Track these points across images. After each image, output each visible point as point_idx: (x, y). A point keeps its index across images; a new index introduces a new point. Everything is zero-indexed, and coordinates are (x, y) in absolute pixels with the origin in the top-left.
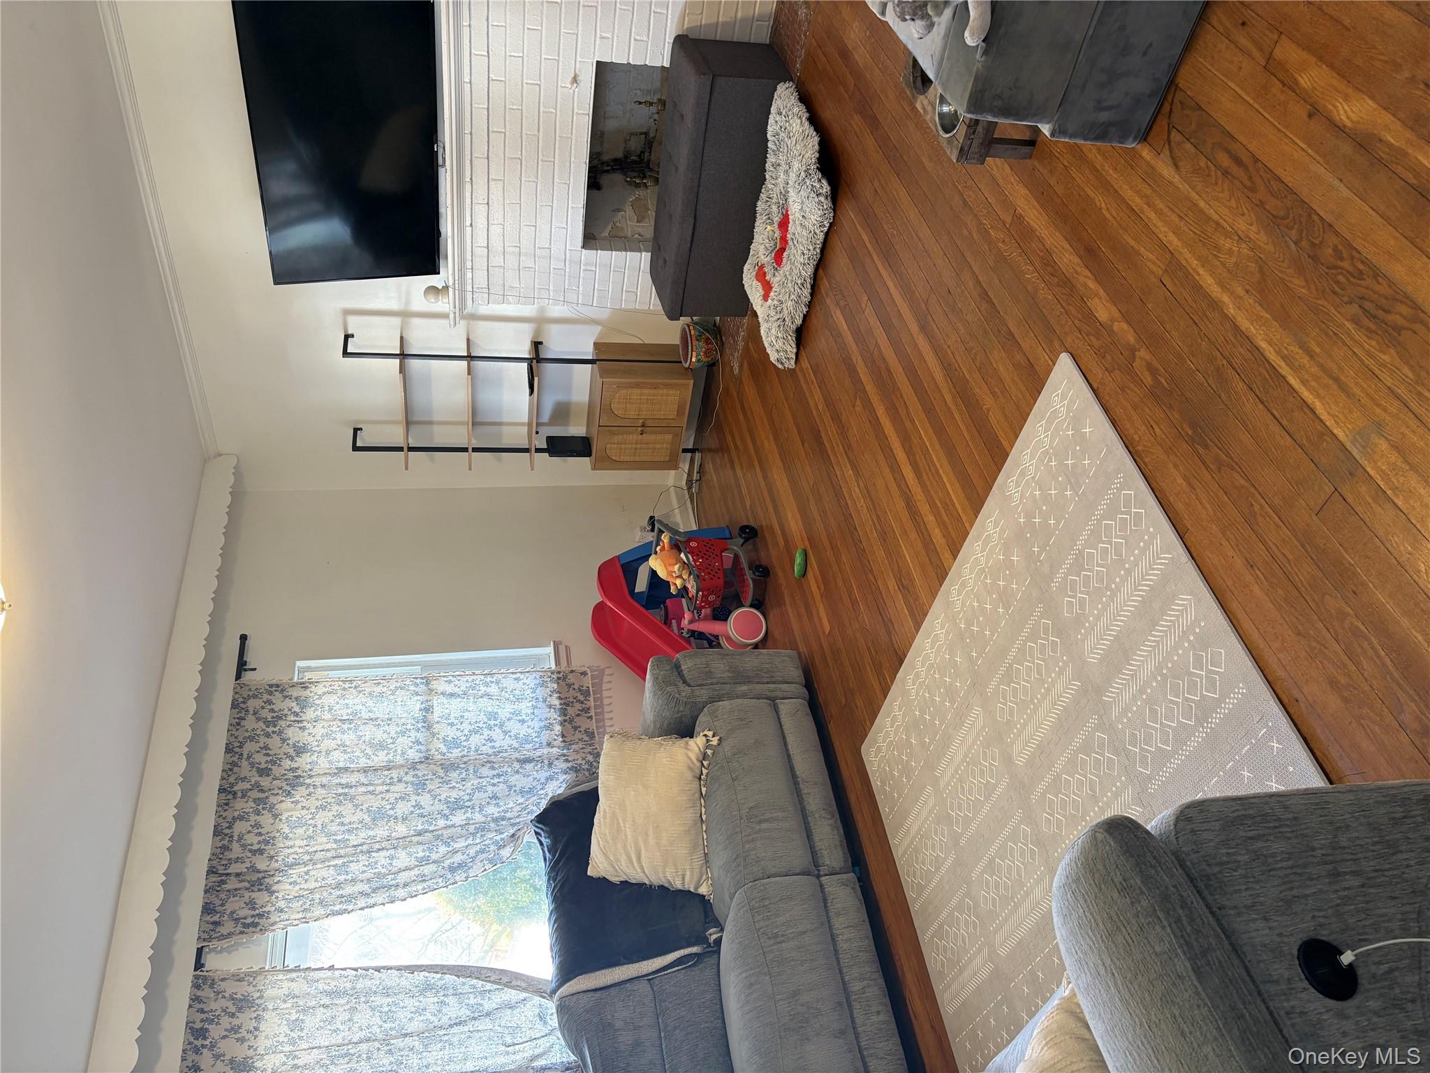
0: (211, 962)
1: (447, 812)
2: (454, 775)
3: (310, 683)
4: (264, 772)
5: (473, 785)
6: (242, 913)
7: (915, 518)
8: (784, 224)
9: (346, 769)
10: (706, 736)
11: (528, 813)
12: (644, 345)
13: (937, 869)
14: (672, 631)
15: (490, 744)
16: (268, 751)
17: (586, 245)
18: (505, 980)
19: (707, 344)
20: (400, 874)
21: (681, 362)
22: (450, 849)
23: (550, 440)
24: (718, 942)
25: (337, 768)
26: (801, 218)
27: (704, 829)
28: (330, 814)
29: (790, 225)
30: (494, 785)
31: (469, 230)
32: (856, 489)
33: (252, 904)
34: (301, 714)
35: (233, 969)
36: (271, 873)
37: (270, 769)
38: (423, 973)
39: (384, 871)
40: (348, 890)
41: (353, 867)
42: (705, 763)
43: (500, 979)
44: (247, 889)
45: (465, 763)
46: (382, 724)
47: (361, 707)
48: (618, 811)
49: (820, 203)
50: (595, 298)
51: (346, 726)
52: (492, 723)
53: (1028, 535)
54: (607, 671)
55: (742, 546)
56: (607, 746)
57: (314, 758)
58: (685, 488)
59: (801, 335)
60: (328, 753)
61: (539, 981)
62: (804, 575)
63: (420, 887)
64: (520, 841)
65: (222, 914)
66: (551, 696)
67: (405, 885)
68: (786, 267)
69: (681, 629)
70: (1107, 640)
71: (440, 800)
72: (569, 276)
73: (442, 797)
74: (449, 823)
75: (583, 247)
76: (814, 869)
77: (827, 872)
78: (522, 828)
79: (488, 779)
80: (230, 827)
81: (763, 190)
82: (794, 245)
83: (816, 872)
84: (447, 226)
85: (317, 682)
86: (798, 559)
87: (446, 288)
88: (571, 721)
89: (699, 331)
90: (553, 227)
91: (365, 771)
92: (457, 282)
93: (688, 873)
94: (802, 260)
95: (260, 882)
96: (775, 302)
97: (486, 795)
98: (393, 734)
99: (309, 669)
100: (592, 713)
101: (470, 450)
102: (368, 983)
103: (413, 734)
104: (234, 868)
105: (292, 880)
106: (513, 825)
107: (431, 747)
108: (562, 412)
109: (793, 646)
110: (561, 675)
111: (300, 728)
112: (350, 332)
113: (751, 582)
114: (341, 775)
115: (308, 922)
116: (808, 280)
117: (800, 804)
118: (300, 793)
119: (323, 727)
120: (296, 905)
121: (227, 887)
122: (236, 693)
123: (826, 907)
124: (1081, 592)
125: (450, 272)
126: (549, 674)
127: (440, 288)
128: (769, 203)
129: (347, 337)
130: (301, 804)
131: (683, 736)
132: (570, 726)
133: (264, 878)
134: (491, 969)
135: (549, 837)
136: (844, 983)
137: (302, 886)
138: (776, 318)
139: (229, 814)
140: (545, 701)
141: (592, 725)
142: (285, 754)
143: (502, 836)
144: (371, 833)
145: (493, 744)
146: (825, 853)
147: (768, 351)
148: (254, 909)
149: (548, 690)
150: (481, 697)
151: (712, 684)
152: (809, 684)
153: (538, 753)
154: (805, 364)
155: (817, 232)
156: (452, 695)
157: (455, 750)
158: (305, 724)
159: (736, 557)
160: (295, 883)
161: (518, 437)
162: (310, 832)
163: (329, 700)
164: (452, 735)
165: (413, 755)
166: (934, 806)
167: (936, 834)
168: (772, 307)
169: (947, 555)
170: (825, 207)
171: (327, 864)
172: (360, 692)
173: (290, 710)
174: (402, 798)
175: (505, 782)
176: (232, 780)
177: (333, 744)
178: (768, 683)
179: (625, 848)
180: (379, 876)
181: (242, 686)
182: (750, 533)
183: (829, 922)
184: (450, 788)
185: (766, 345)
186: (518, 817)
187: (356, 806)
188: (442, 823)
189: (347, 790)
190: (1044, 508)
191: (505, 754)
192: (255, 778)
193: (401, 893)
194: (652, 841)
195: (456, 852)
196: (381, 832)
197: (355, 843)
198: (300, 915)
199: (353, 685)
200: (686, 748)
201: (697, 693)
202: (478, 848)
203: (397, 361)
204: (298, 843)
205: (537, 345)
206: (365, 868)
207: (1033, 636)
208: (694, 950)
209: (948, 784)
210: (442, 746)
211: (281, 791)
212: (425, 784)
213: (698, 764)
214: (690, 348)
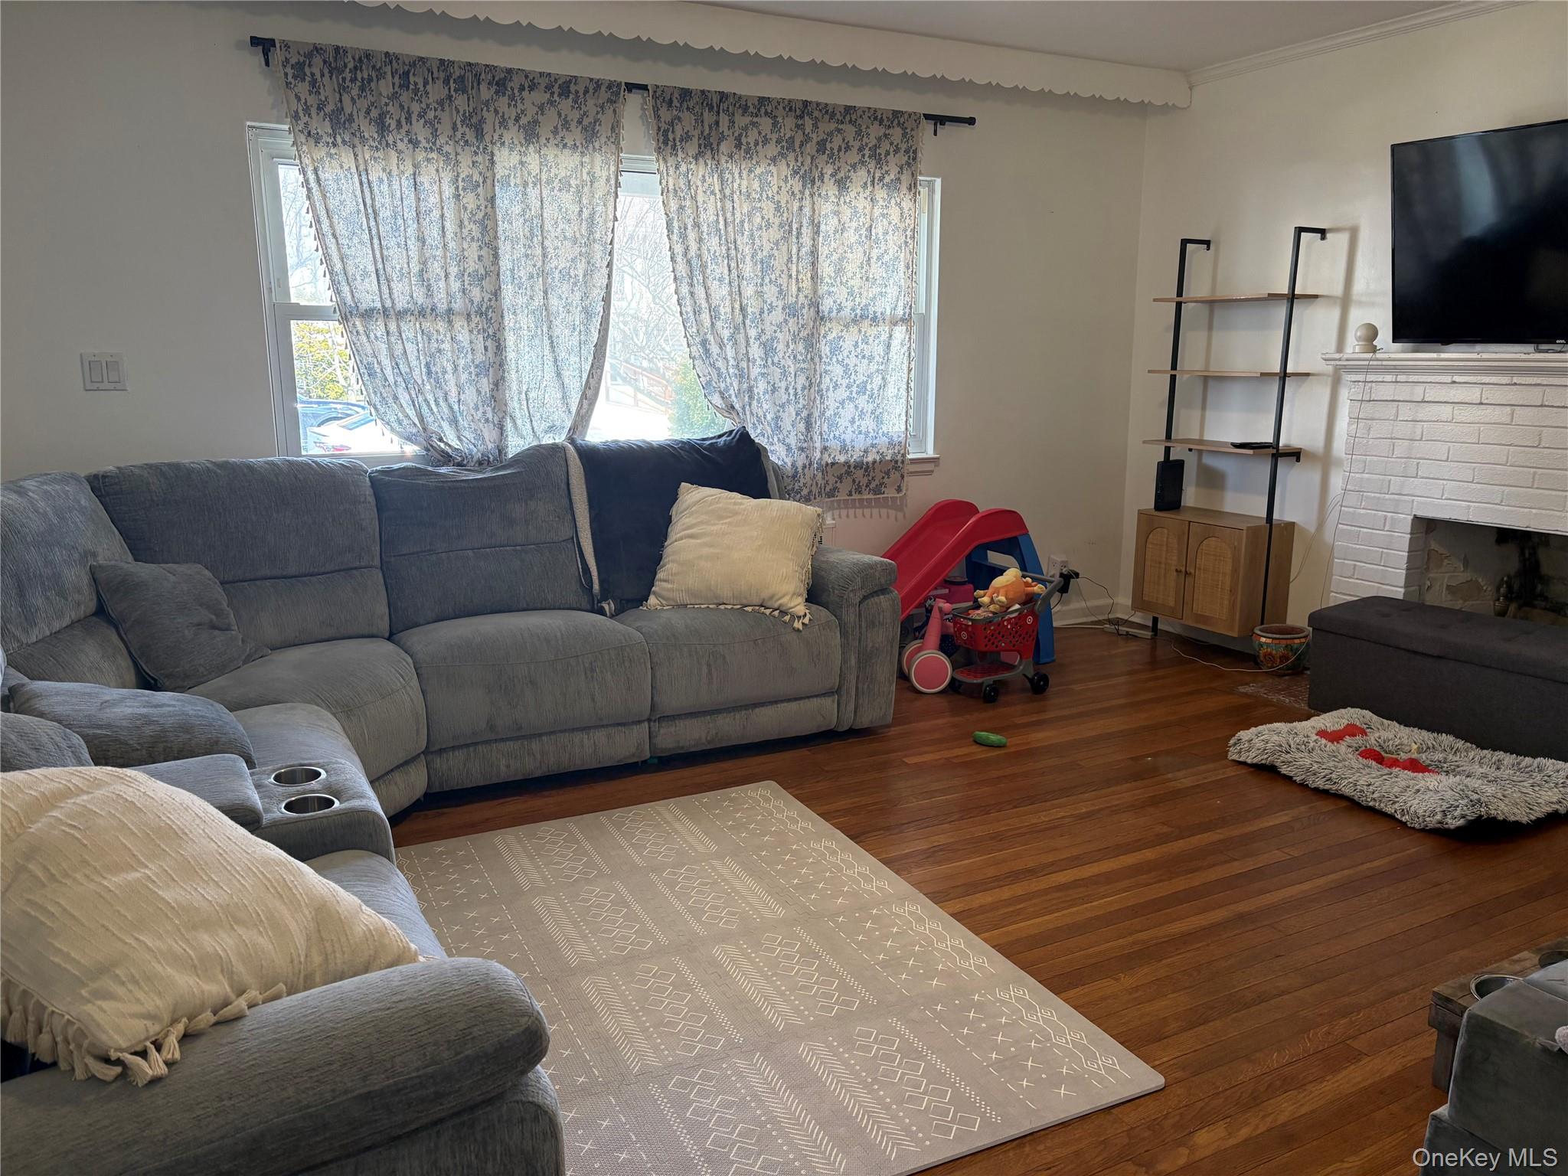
0: (634, 100)
1: (764, 338)
2: (801, 347)
3: (915, 193)
4: (821, 147)
5: (789, 367)
6: (678, 128)
7: (1009, 877)
8: (1414, 766)
9: (817, 233)
10: (805, 615)
11: (754, 424)
12: (1288, 583)
13: (633, 845)
14: (936, 588)
15: (831, 386)
16: (843, 150)
17: (1417, 520)
18: (589, 393)
19: (1280, 658)
20: (703, 289)
21: (1262, 623)
22: (726, 341)
23: (1180, 464)
24: (602, 612)
25: (819, 222)
26: (1417, 787)
27: (711, 606)
28: (771, 216)
29: (1409, 773)
30: (787, 389)
31: (1448, 379)
32: (1062, 814)
33: (686, 138)
34: (881, 184)
35: (624, 121)
36: (716, 156)
37: (824, 153)
38: (602, 311)
39: (708, 271)
40: (692, 235)
41: (715, 241)
42: (776, 613)
43: (590, 388)
44: (702, 133)
45: (812, 359)
46: (863, 271)
47: (883, 249)
48: (740, 517)
49: (1433, 814)
50: (1349, 528)
51: (863, 232)
52: (855, 389)
53: (957, 1002)
54: (900, 515)
55: (1025, 675)
56: (810, 510)
57: (833, 199)
58: (1111, 616)
59: (1267, 771)
60: (837, 213)
61: (585, 427)
62: (978, 742)
63: (689, 309)
64: (726, 414)
65: (680, 109)
66: (878, 452)
67: (692, 294)
68: (1356, 762)
69: (936, 597)
70: (820, 1068)
71: (775, 332)
72: (1379, 498)
73: (778, 335)
74: (752, 341)
75: (1415, 517)
76: (657, 716)
77: (652, 729)
78: (739, 417)
79: (793, 383)
80: (766, 113)
81: (1469, 744)
82: (1382, 775)
83: (653, 718)
84: (1455, 354)
85: (915, 201)
86: (994, 738)
87: (1374, 350)
88: (848, 473)
89: (1298, 650)
90: (1445, 482)
91: (812, 252)
92: (1379, 363)
93: (670, 586)
94: (1361, 782)
95: (708, 147)
96: (1312, 744)
97: (777, 381)
98: (851, 283)
99: (932, 191)
100: (856, 496)
101: (1173, 372)
102: (598, 255)
103: (850, 304)
104: (724, 120)
105: (707, 178)
106: (744, 408)
107: (834, 323)
108: (1213, 480)
109: (898, 720)
110: (899, 464)
111: (866, 184)
112: (1328, 235)
113: (979, 681)
114: (810, 227)
115: (662, 194)
116: (1334, 787)
117: (725, 709)
118: (796, 184)
119: (865, 208)
120: (682, 182)
121: (706, 114)
122: (910, 115)
123: (619, 724)
124: (878, 1050)
125: (1393, 356)
126: (902, 452)
127: (1374, 343)
128: (1448, 750)
129: (1322, 232)
130: (784, 185)
131: (809, 592)
132: (843, 471)
133: (712, 150)
134: (600, 380)
135: (725, 444)
136: (540, 735)
137: (700, 188)
138: (1292, 743)
139: (780, 112)
140: (873, 446)
141: (842, 496)
142: (839, 168)
143: (733, 397)
144: (748, 258)
145: (831, 389)
146: (673, 729)
147: (1253, 730)
148: (681, 141)
149: (885, 450)
150: (883, 378)
151: (860, 626)
152: (854, 733)
153: (817, 438)
154: (1231, 772)
155: (1396, 806)
156: (889, 346)
157: (828, 349)
158: (870, 189)
159: (1010, 667)
160: (704, 181)
161: (1187, 427)
162: (754, 195)
163: (894, 213)
164: (845, 346)
165: (827, 304)
166: (696, 851)
167: (668, 849)
168: (1306, 740)
169: (958, 906)
170: (1428, 819)
171: (720, 213)
172: (900, 247)
173: (887, 172)
174: (781, 292)
175: (788, 401)
176: (816, 114)
177: (845, 218)
178: (857, 688)
179: (702, 523)
180: (704, 267)
181: (917, 122)
182: (1039, 686)
183: (603, 726)
184: (788, 343)
185: (1260, 728)
186: (752, 413)
187: (777, 243)
188: (753, 333)
189: (794, 233)
190: (984, 1025)
191: (818, 402)
192: (815, 138)
193: (685, 290)
194: (706, 551)
195: (721, 348)
196: (748, 270)
197: (739, 242)
198: (671, 187)
199: (908, 240)
200: (794, 594)
201: (851, 610)
202: (723, 370)
203: (1285, 290)
204: (745, 183)
205: (1296, 455)
206: (712, 252)
207: (843, 988)
208: (596, 586)
209: (714, 869)
210: (834, 334)
211: (799, 164)
212: (794, 316)
213: (776, 605)
214: (1278, 636)
